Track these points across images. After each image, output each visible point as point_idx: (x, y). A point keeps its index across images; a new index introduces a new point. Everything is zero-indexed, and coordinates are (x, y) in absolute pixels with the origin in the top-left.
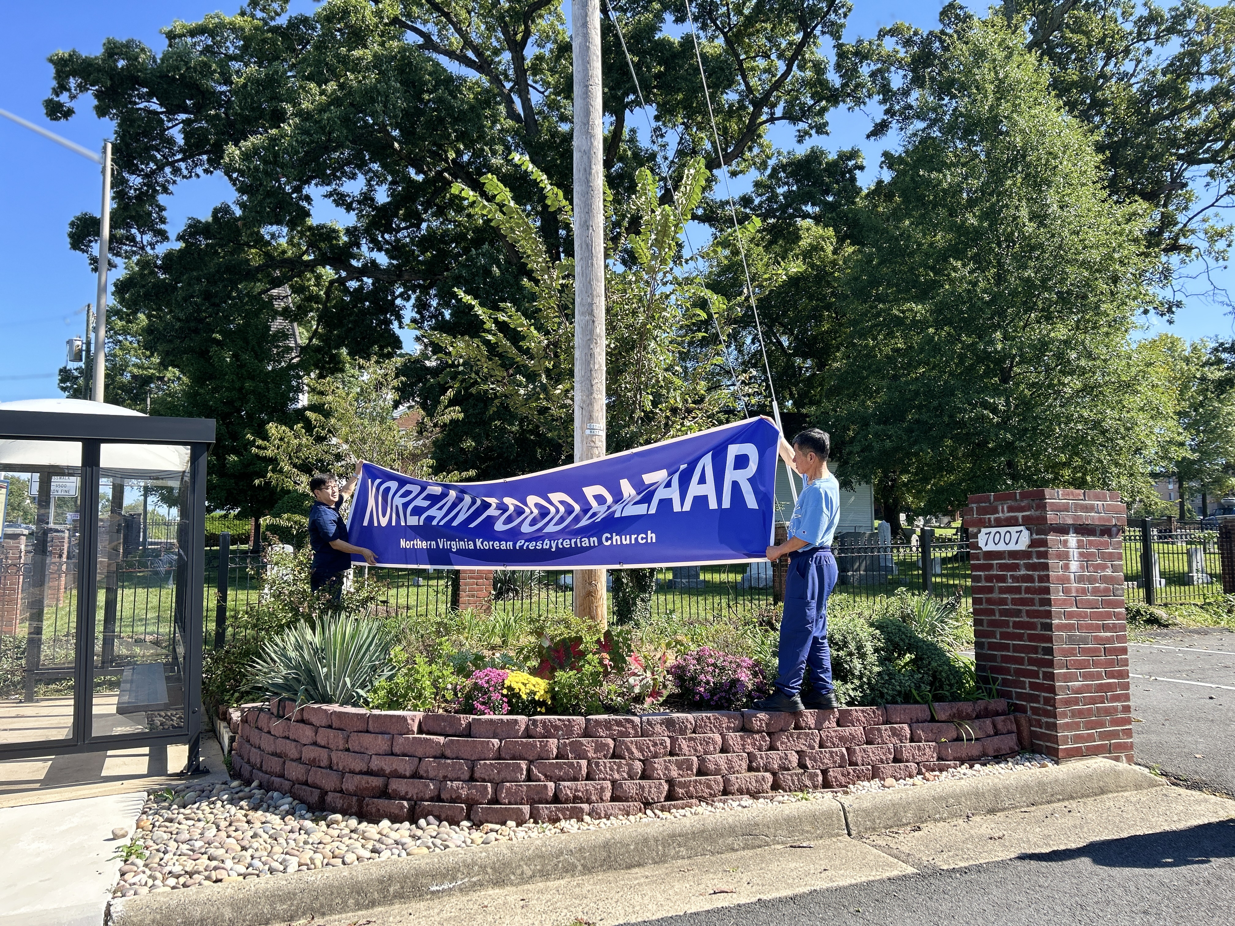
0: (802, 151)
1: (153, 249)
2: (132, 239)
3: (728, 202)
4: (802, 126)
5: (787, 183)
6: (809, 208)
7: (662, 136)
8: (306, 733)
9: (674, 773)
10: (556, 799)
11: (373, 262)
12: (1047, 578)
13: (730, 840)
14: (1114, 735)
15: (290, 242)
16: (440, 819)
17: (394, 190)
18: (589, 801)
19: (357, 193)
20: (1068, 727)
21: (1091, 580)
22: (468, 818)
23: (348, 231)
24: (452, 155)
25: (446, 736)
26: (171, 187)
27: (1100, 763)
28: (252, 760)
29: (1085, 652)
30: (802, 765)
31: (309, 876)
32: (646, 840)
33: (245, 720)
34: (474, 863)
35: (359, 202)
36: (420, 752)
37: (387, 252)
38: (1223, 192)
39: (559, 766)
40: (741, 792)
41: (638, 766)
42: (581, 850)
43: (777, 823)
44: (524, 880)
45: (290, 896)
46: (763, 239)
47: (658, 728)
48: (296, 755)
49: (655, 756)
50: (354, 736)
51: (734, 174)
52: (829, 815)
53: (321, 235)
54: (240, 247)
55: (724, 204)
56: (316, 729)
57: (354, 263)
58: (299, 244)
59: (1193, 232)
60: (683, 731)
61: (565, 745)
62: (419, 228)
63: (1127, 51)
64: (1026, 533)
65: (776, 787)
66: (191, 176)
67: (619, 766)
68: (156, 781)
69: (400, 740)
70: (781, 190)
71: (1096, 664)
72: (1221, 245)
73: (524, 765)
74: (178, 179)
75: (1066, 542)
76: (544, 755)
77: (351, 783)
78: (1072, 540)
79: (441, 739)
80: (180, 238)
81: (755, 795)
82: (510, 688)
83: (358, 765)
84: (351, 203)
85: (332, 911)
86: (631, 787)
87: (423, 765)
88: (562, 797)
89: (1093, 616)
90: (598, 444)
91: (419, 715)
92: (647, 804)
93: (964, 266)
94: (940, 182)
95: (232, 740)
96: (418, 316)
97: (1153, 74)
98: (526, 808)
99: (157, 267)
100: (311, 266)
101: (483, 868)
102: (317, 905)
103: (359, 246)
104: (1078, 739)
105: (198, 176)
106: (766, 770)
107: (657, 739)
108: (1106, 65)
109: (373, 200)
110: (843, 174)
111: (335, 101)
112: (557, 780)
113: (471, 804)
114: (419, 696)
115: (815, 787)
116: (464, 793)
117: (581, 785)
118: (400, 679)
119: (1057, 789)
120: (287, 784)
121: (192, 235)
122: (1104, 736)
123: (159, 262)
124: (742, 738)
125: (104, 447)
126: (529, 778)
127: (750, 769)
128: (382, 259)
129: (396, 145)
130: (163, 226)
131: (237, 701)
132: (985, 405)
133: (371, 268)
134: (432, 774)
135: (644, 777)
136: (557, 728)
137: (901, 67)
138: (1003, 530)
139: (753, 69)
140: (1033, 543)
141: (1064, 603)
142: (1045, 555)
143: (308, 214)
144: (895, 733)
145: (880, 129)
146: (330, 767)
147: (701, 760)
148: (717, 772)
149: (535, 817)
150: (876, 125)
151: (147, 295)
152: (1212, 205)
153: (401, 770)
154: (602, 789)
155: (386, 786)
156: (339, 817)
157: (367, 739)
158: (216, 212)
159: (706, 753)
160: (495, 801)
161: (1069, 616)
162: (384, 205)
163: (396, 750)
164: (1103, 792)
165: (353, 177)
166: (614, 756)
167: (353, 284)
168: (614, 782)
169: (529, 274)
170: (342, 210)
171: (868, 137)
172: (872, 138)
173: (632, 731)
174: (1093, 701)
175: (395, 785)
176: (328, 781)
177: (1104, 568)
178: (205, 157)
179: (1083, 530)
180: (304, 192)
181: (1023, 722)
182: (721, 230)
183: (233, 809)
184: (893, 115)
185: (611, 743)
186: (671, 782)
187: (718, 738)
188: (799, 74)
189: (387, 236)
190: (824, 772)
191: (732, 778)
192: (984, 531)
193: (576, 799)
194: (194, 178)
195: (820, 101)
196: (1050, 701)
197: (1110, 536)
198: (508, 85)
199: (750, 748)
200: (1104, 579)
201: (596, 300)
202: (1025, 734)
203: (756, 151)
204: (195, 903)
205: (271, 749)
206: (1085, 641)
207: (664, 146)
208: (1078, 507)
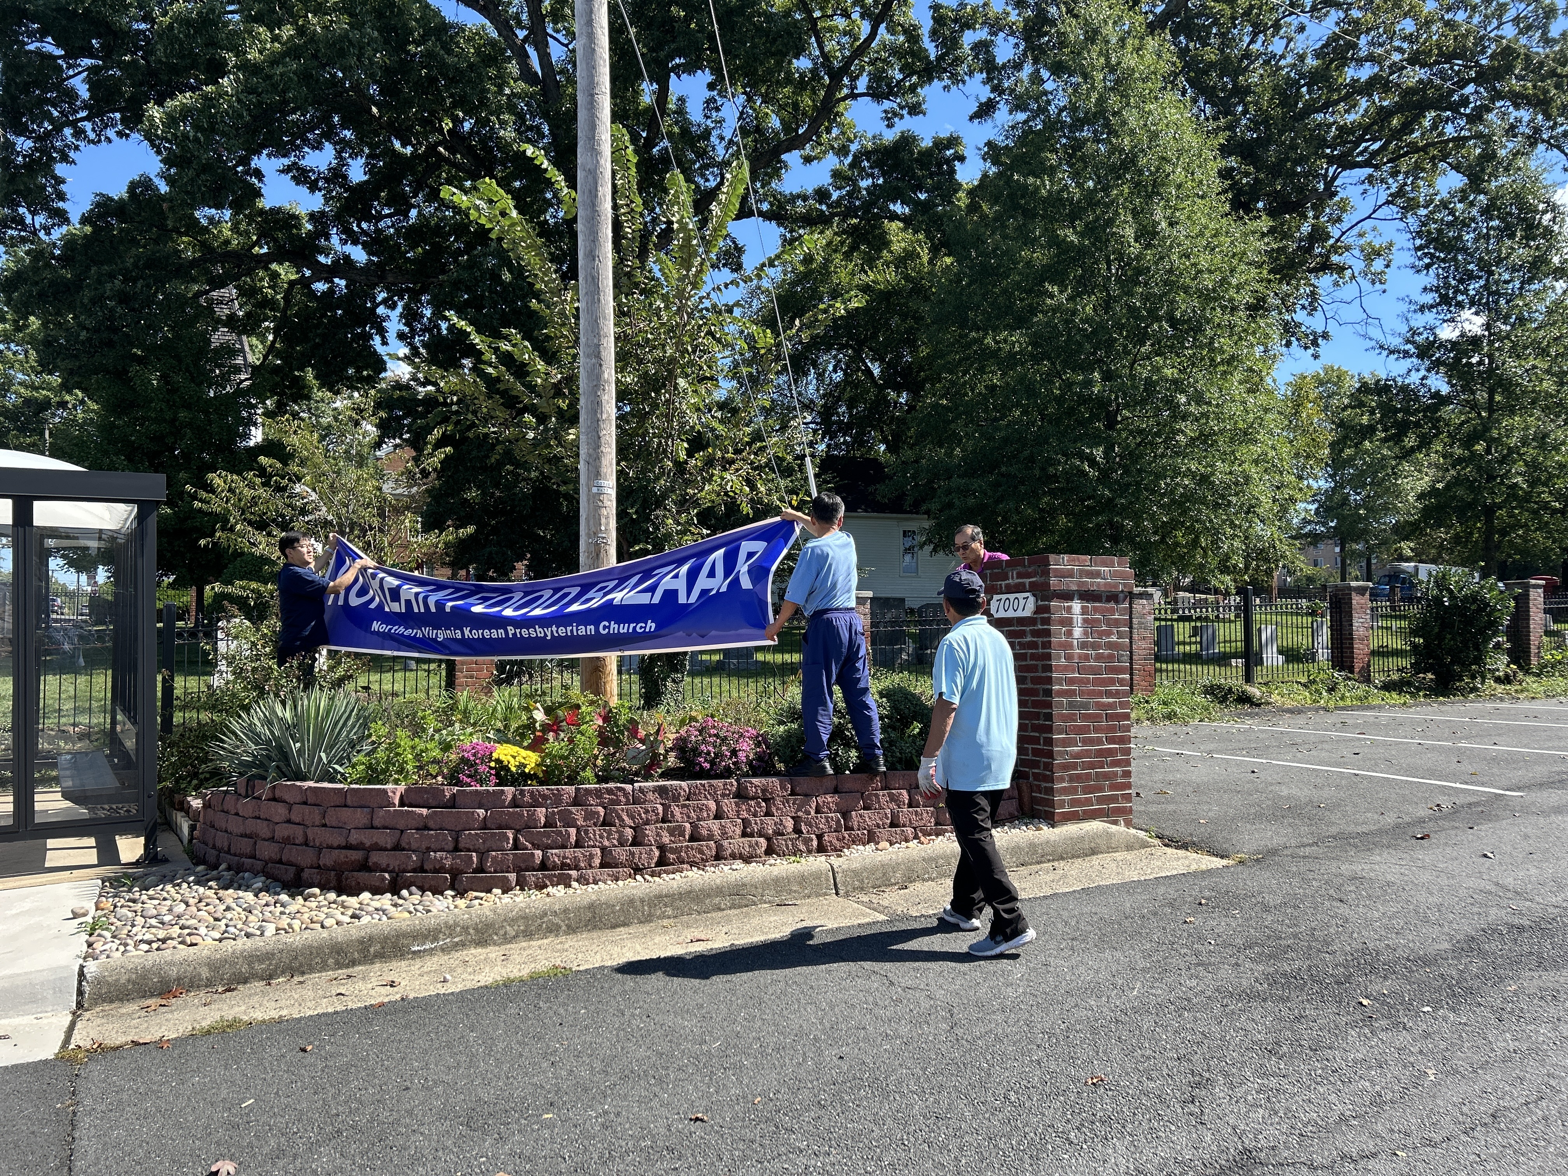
0: (890, 136)
1: (48, 234)
2: (20, 221)
3: (798, 196)
4: (887, 104)
5: (872, 175)
6: (898, 208)
7: (717, 109)
8: (279, 811)
9: (666, 839)
10: (543, 866)
11: (347, 258)
12: (1047, 645)
13: (717, 900)
14: (1113, 799)
15: (235, 228)
16: (423, 890)
17: (374, 166)
18: (577, 868)
19: (323, 168)
20: (1064, 791)
21: (1095, 646)
22: (452, 888)
23: (312, 216)
24: (447, 124)
25: (429, 808)
26: (72, 154)
27: (1096, 826)
28: (219, 844)
29: (1085, 717)
30: (797, 830)
31: (288, 939)
32: (631, 901)
33: (207, 806)
34: (456, 924)
35: (327, 180)
36: (401, 825)
37: (365, 246)
38: (1382, 200)
39: (547, 835)
40: (733, 856)
41: (629, 833)
42: (566, 911)
43: (765, 884)
44: (507, 940)
45: (268, 956)
46: (842, 243)
47: (650, 796)
48: (269, 835)
49: (647, 822)
50: (330, 812)
51: (808, 160)
52: (817, 875)
53: (276, 222)
54: (166, 234)
55: (793, 198)
56: (290, 806)
57: (322, 259)
58: (247, 233)
59: (1348, 248)
60: (676, 799)
61: (553, 813)
62: (406, 216)
63: (1277, 26)
64: (1032, 599)
65: (769, 852)
66: (99, 141)
67: (609, 833)
68: (108, 870)
69: (381, 813)
70: (864, 183)
71: (1097, 730)
72: (1378, 265)
73: (510, 834)
74: (82, 144)
75: (1070, 608)
76: (531, 824)
77: (328, 859)
78: (1077, 606)
79: (424, 811)
80: (84, 220)
81: (747, 859)
82: (498, 761)
83: (337, 839)
84: (316, 181)
85: (312, 970)
86: (621, 854)
87: (405, 836)
88: (549, 864)
89: (1096, 682)
90: (607, 503)
91: (402, 788)
92: (638, 870)
93: (1061, 292)
94: (1037, 189)
95: (192, 828)
96: (406, 329)
97: (1302, 58)
98: (512, 877)
99: (54, 258)
100: (264, 262)
101: (465, 929)
102: (296, 964)
103: (328, 237)
104: (1073, 803)
105: (109, 140)
106: (760, 836)
107: (648, 806)
108: (1252, 41)
109: (345, 177)
110: (940, 166)
111: (292, 51)
112: (545, 848)
113: (456, 873)
114: (401, 771)
115: (810, 852)
116: (448, 863)
117: (569, 852)
118: (381, 754)
119: (1049, 850)
120: (259, 865)
121: (101, 216)
122: (1100, 800)
123: (57, 252)
124: (737, 804)
125: (37, 504)
126: (516, 846)
127: (744, 834)
128: (359, 255)
129: (374, 110)
130: (61, 204)
131: (196, 789)
132: (1082, 456)
133: (344, 266)
134: (414, 845)
135: (634, 844)
136: (545, 797)
137: (1012, 33)
138: (1012, 596)
139: (830, 30)
140: (1039, 610)
141: (1066, 669)
142: (1047, 621)
143: (258, 194)
144: (893, 799)
145: (985, 110)
146: (307, 845)
147: (694, 826)
148: (710, 837)
149: (522, 884)
150: (981, 104)
151: (41, 295)
152: (1369, 217)
153: (382, 843)
154: (591, 856)
155: (367, 859)
156: (316, 891)
157: (345, 813)
158: (133, 186)
159: (699, 819)
160: (481, 869)
161: (1071, 681)
162: (361, 185)
163: (376, 823)
164: (1094, 852)
165: (317, 146)
166: (604, 824)
167: (320, 287)
168: (603, 849)
169: (537, 295)
170: (304, 190)
171: (971, 118)
172: (976, 121)
173: (623, 799)
174: (1092, 766)
175: (376, 858)
176: (304, 858)
177: (1109, 634)
178: (118, 115)
179: (1087, 596)
180: (253, 165)
181: (1024, 788)
182: (791, 231)
183: (201, 890)
184: (1001, 93)
185: (601, 810)
186: (662, 848)
187: (712, 805)
188: (888, 37)
189: (364, 225)
190: (820, 837)
191: (725, 843)
192: (996, 597)
193: (565, 866)
194: (104, 144)
195: (910, 75)
196: (1049, 767)
197: (1117, 602)
198: (521, 34)
199: (745, 815)
200: (1109, 646)
201: (604, 341)
202: (1026, 799)
203: (835, 132)
204: (171, 964)
205: (241, 830)
206: (1086, 706)
207: (720, 122)
208: (1083, 573)
